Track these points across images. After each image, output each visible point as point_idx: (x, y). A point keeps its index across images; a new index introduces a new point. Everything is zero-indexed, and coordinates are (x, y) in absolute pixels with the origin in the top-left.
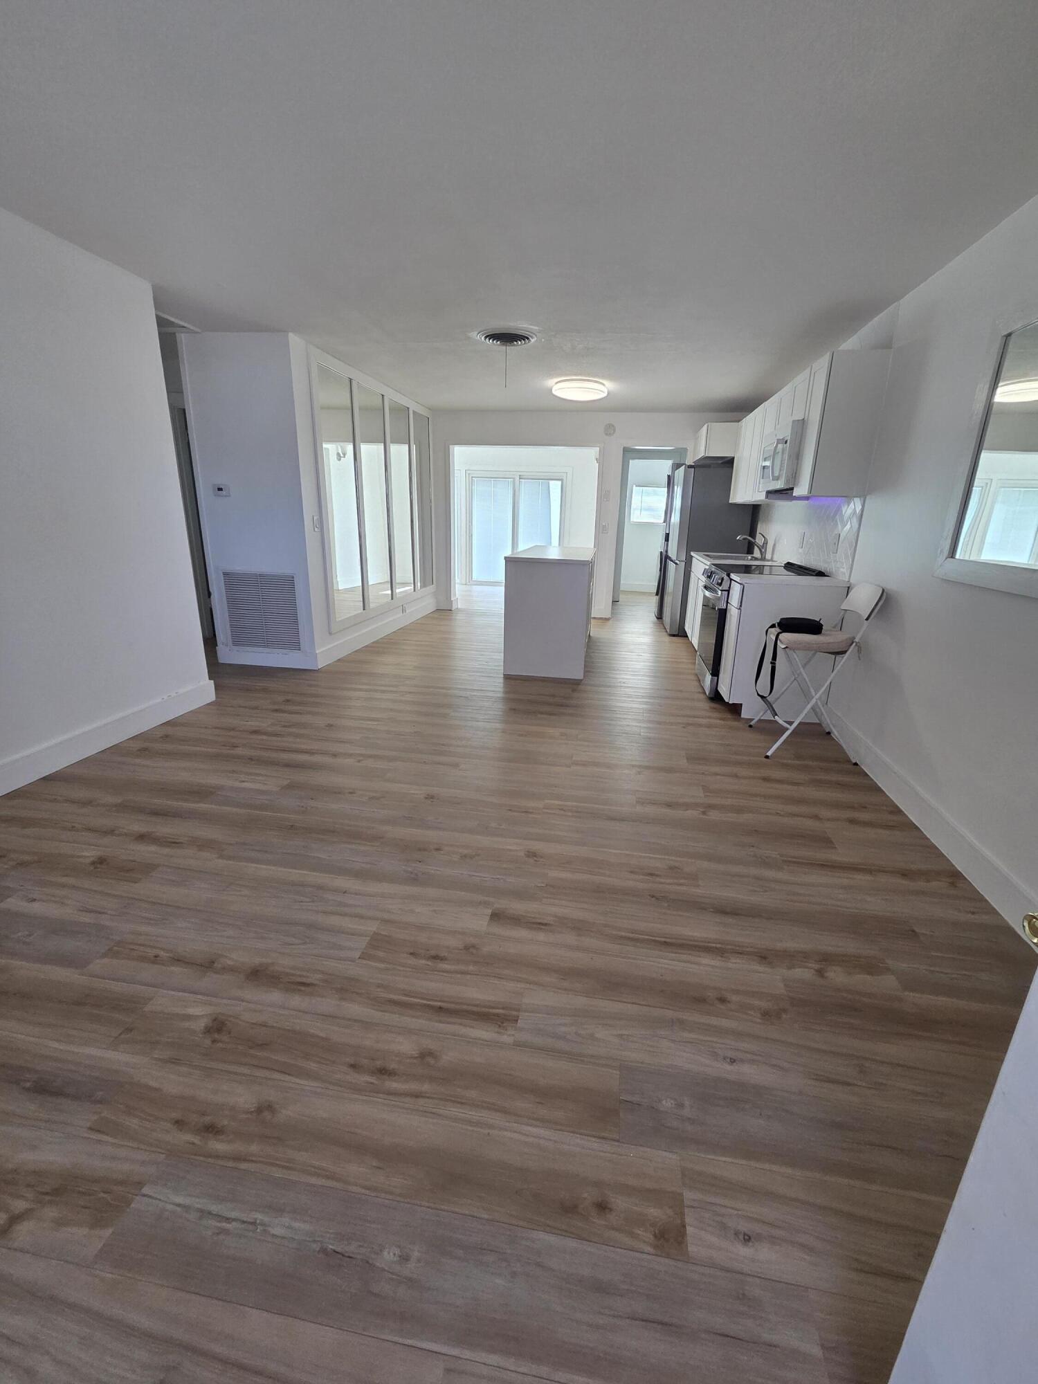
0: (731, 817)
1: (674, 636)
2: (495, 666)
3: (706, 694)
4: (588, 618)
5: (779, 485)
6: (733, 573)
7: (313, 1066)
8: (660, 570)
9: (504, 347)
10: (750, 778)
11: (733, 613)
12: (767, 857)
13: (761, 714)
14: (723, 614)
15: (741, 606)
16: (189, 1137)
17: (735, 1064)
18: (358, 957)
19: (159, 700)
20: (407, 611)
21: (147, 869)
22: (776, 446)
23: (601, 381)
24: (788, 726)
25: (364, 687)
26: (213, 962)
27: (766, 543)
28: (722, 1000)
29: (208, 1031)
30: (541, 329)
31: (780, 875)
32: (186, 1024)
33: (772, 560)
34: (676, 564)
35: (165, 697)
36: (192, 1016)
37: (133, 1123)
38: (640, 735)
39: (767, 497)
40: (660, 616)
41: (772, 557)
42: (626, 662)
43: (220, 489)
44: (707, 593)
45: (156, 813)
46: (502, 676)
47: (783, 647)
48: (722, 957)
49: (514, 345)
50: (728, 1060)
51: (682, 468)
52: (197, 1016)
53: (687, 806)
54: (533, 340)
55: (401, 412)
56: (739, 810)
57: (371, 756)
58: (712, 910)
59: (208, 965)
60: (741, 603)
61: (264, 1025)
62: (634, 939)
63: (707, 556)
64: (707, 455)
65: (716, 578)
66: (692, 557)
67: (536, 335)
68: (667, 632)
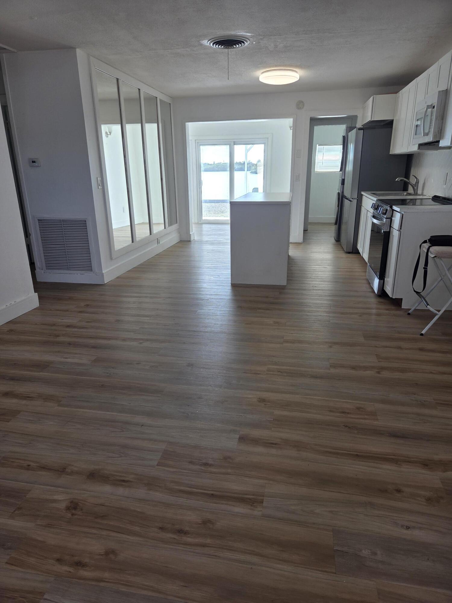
0: (397, 375)
1: (349, 253)
2: (225, 278)
3: (375, 292)
4: (288, 243)
5: (429, 139)
6: (394, 205)
7: (137, 529)
8: (338, 206)
9: (226, 50)
10: (410, 349)
11: (395, 234)
12: (424, 401)
13: (417, 304)
14: (387, 236)
15: (401, 229)
16: (66, 568)
17: (409, 530)
18: (156, 464)
19: (4, 307)
20: (160, 243)
21: (14, 413)
22: (427, 110)
23: (294, 69)
24: (437, 312)
25: (136, 295)
26: (65, 469)
27: (417, 182)
28: (399, 491)
29: (68, 508)
30: (253, 35)
31: (435, 412)
32: (54, 505)
33: (422, 195)
34: (350, 201)
35: (8, 305)
36: (57, 500)
37: (32, 560)
38: (330, 322)
39: (419, 148)
40: (338, 239)
41: (422, 193)
42: (316, 273)
43: (34, 162)
44: (375, 221)
45: (12, 379)
46: (230, 285)
47: (433, 256)
48: (396, 464)
49: (234, 48)
50: (405, 527)
51: (354, 131)
52: (60, 500)
53: (366, 368)
54: (246, 44)
55: (152, 100)
56: (403, 370)
57: (147, 340)
58: (388, 435)
59: (62, 470)
60: (401, 226)
61: (102, 505)
62: (336, 453)
63: (374, 194)
64: (372, 120)
65: (381, 210)
66: (362, 195)
67: (249, 40)
68: (344, 250)
